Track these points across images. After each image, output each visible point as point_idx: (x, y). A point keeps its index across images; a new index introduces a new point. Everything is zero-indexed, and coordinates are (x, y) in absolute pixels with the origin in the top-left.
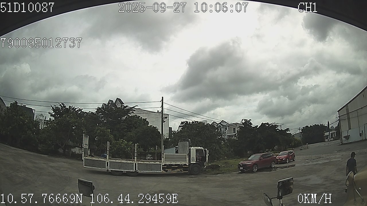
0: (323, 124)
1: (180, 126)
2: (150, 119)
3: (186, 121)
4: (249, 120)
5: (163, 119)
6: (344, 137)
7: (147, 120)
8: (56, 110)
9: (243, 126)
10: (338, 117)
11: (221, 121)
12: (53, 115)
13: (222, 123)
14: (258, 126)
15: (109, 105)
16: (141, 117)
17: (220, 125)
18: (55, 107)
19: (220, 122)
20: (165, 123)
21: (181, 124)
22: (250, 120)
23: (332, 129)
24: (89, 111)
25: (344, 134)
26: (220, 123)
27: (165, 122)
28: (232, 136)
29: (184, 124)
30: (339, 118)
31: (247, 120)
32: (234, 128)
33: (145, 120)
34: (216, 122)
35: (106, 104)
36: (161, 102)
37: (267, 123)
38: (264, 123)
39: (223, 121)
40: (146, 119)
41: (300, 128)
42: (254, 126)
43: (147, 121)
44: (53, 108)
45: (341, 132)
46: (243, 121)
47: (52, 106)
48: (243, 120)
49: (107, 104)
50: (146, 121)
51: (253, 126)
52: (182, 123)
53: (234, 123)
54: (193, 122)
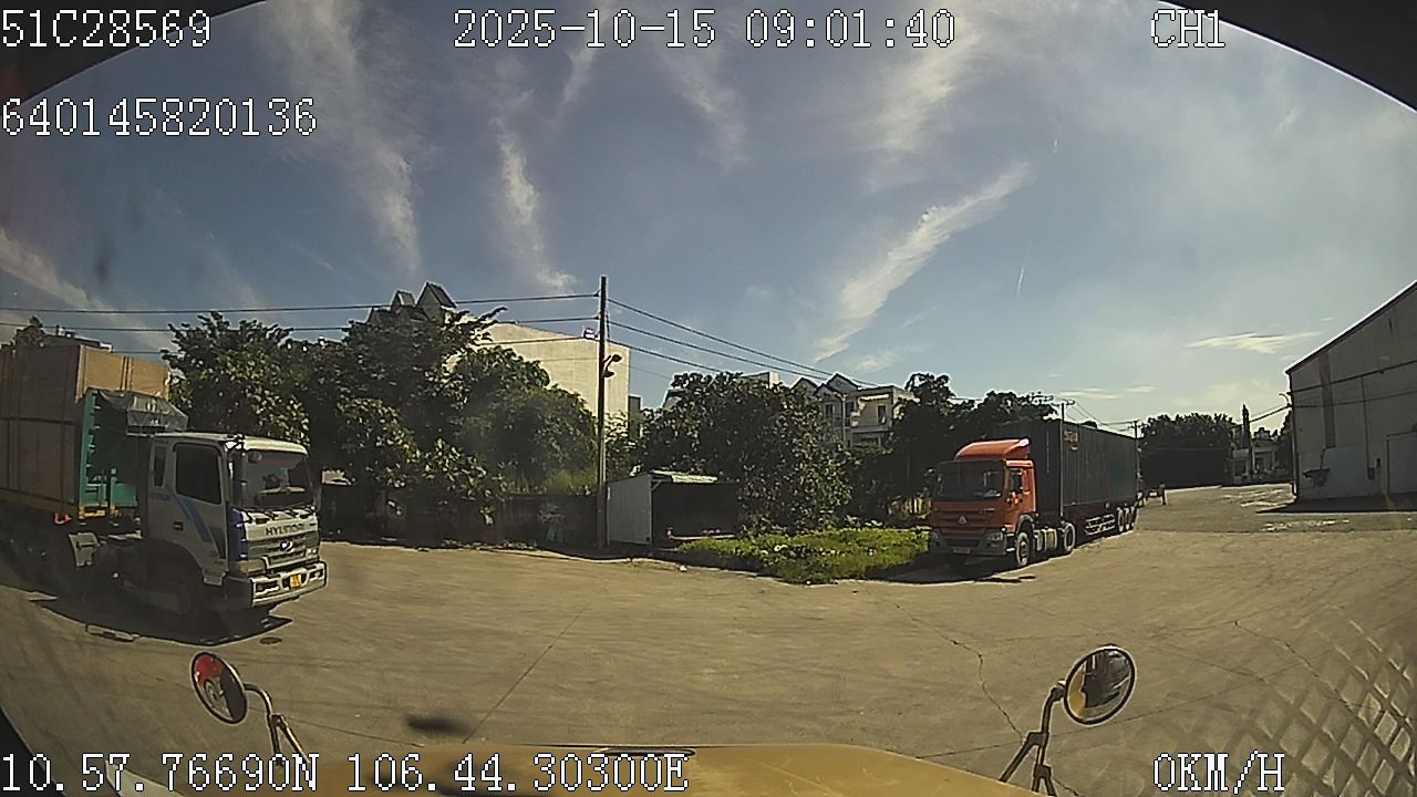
0: (1225, 416)
1: (671, 394)
2: (557, 363)
3: (692, 375)
4: (939, 379)
5: (606, 365)
6: (1304, 474)
7: (541, 366)
8: (190, 341)
9: (917, 400)
10: (1288, 393)
11: (830, 378)
12: (180, 360)
13: (831, 384)
14: (977, 403)
15: (398, 312)
16: (521, 358)
17: (829, 392)
18: (187, 332)
19: (825, 382)
20: (611, 378)
21: (674, 385)
22: (946, 378)
23: (1260, 438)
24: (320, 340)
25: (1308, 463)
26: (827, 386)
27: (612, 374)
28: (874, 436)
29: (685, 385)
30: (1289, 397)
31: (932, 377)
32: (879, 407)
33: (532, 367)
34: (813, 380)
35: (386, 311)
36: (597, 295)
37: (1007, 392)
38: (997, 392)
39: (837, 375)
40: (539, 362)
41: (1135, 422)
42: (960, 402)
43: (542, 370)
44: (178, 334)
45: (1297, 454)
46: (918, 383)
47: (174, 325)
48: (917, 378)
49: (388, 309)
50: (535, 370)
51: (954, 402)
52: (678, 381)
53: (879, 388)
54: (722, 377)
